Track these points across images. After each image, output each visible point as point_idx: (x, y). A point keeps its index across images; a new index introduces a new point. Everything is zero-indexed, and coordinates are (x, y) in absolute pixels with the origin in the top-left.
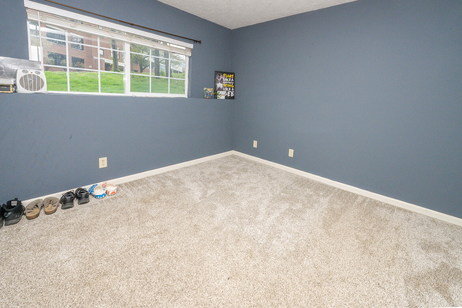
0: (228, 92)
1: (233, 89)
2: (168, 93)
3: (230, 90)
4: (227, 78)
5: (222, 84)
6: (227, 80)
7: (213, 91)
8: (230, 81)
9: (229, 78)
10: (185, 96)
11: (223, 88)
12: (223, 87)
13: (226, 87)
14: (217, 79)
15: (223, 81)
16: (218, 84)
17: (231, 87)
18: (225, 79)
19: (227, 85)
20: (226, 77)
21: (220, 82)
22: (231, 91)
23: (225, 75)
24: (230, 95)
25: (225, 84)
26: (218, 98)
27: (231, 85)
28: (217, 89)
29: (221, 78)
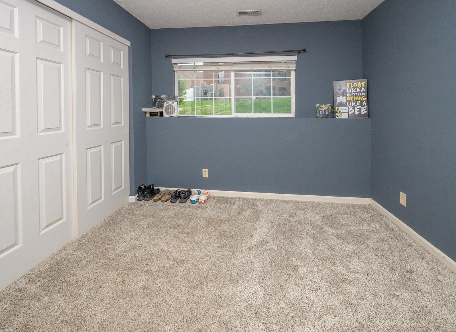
0: (356, 108)
1: (364, 103)
2: (271, 113)
3: (359, 105)
4: (354, 88)
5: (345, 97)
6: (353, 91)
7: (330, 107)
8: (359, 92)
9: (357, 87)
10: (292, 115)
11: (346, 103)
12: (347, 101)
13: (352, 100)
14: (337, 92)
15: (346, 94)
16: (338, 97)
17: (361, 100)
18: (349, 90)
19: (353, 98)
20: (352, 87)
21: (341, 95)
22: (360, 107)
23: (350, 84)
24: (359, 112)
25: (350, 96)
26: (336, 117)
27: (360, 97)
28: (337, 105)
29: (343, 89)
